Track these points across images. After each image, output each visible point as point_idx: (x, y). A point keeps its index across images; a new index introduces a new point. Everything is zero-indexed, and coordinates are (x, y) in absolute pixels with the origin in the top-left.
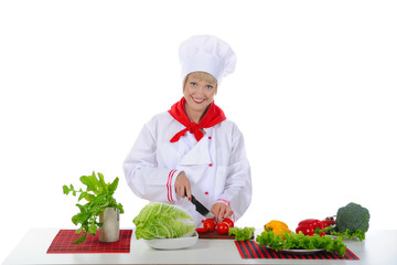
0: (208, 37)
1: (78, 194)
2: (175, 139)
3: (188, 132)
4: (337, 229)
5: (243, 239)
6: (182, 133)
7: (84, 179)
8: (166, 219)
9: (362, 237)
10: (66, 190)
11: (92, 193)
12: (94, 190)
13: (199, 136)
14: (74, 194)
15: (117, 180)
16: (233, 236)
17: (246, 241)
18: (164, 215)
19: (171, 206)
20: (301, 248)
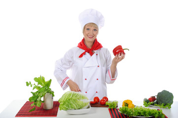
0: (92, 10)
1: (33, 86)
2: (81, 56)
3: (87, 53)
4: (157, 103)
5: (112, 108)
6: (84, 54)
7: (36, 79)
8: (74, 100)
9: (170, 107)
10: (28, 84)
11: (40, 85)
12: (41, 84)
13: (91, 54)
14: (31, 86)
15: (51, 80)
16: (107, 106)
17: (114, 109)
18: (73, 98)
19: (77, 93)
20: (142, 116)
